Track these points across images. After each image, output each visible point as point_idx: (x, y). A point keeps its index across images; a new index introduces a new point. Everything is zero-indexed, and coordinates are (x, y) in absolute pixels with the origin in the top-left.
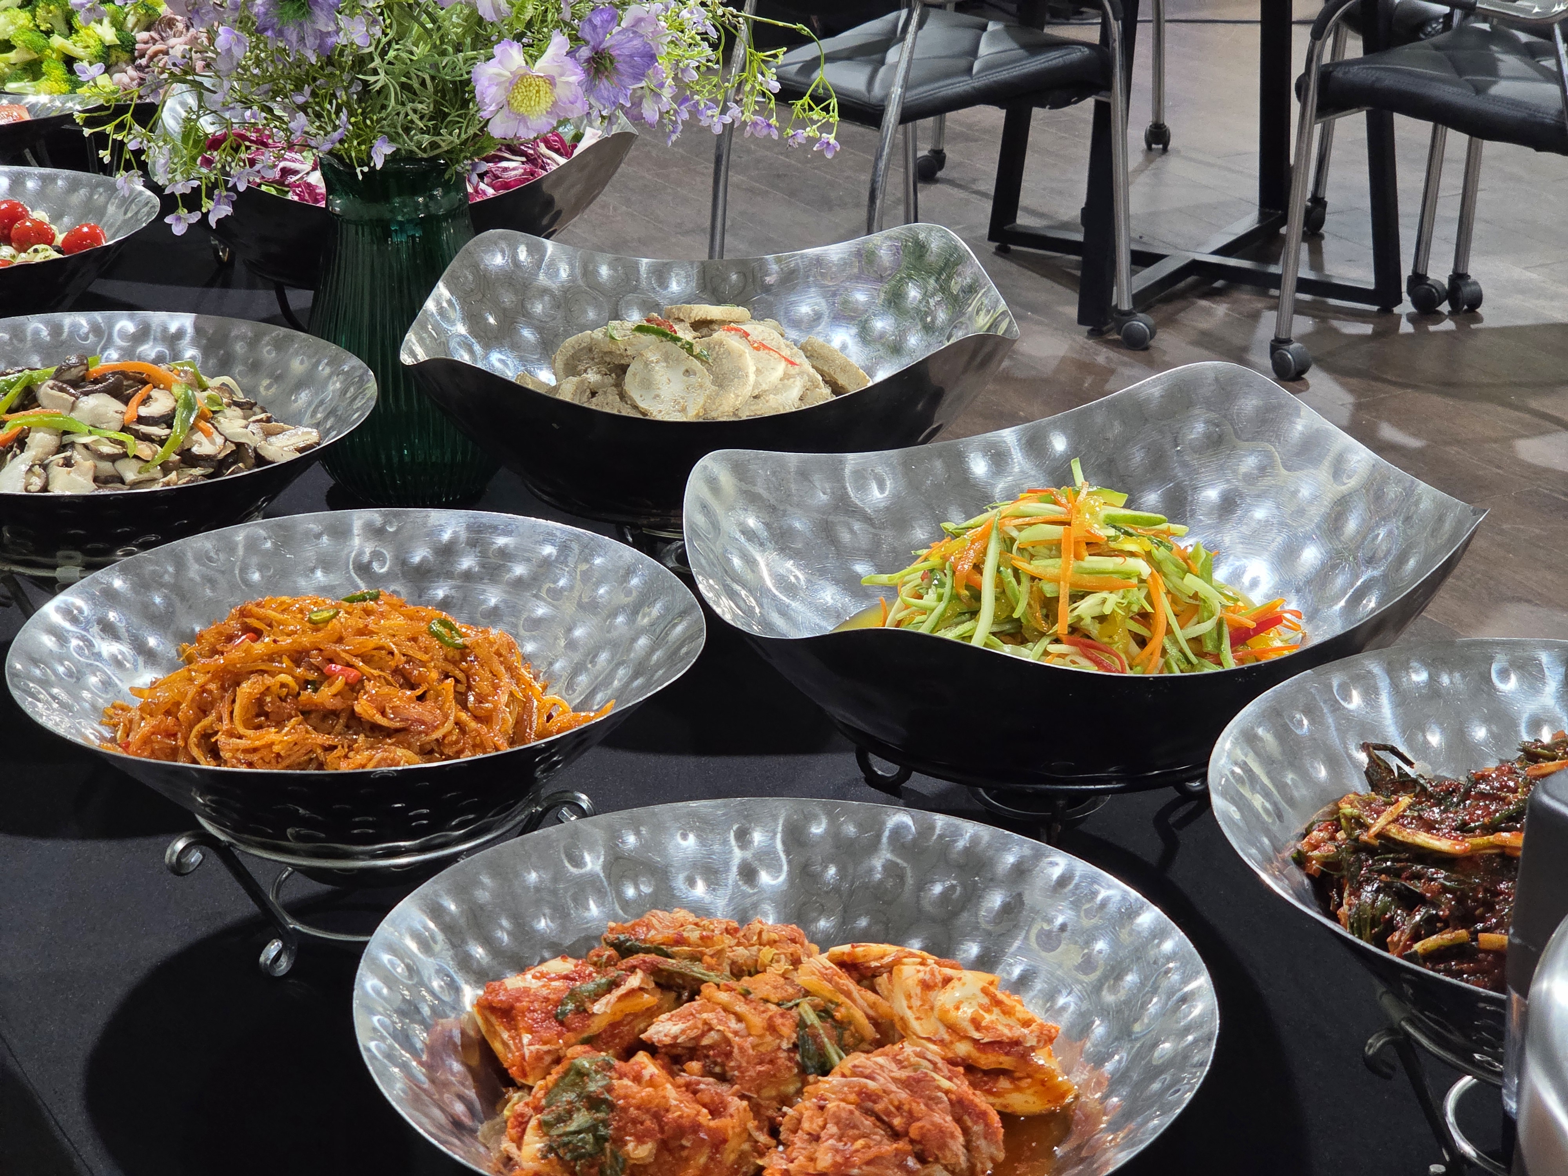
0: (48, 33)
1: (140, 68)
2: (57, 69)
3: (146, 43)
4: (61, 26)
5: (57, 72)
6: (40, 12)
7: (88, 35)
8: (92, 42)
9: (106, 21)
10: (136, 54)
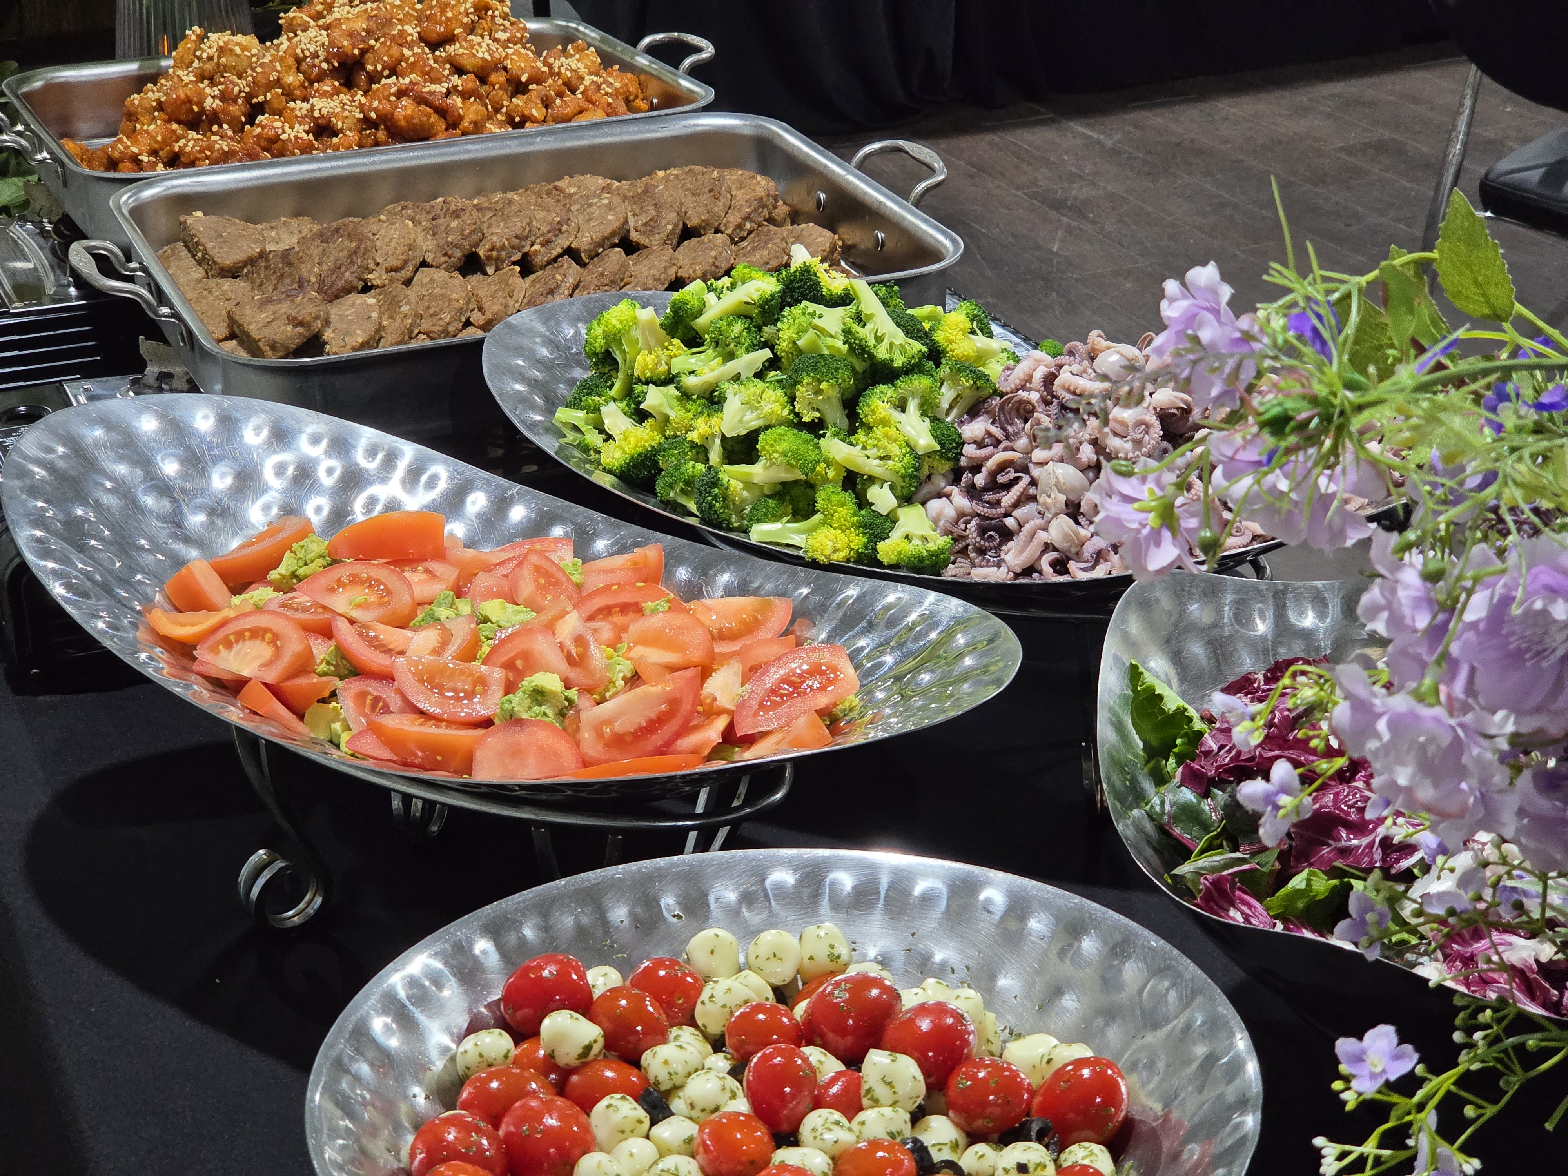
0: (816, 428)
1: (972, 492)
2: (843, 505)
3: (980, 445)
4: (836, 416)
5: (843, 511)
6: (802, 392)
7: (887, 436)
8: (895, 450)
9: (913, 406)
10: (963, 462)
